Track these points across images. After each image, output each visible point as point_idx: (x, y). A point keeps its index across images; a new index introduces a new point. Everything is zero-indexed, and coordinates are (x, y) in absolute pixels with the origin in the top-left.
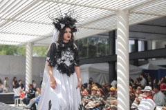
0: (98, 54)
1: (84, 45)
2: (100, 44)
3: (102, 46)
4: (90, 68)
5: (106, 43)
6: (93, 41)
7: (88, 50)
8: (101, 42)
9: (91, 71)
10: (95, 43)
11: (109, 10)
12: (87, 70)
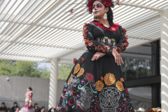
2: (140, 68)
5: (149, 68)
6: (132, 65)
8: (142, 66)
10: (135, 68)
11: (151, 9)
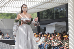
0: (61, 17)
1: (53, 12)
3: (63, 12)
4: (56, 25)
6: (58, 10)
7: (55, 14)
8: (62, 10)
9: (56, 26)
12: (54, 26)
